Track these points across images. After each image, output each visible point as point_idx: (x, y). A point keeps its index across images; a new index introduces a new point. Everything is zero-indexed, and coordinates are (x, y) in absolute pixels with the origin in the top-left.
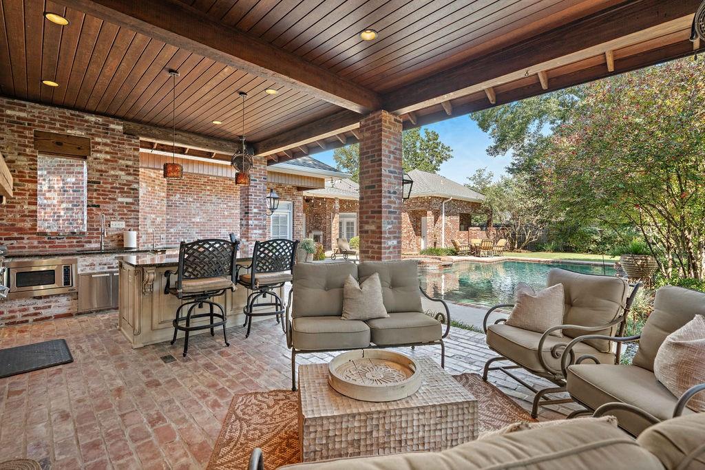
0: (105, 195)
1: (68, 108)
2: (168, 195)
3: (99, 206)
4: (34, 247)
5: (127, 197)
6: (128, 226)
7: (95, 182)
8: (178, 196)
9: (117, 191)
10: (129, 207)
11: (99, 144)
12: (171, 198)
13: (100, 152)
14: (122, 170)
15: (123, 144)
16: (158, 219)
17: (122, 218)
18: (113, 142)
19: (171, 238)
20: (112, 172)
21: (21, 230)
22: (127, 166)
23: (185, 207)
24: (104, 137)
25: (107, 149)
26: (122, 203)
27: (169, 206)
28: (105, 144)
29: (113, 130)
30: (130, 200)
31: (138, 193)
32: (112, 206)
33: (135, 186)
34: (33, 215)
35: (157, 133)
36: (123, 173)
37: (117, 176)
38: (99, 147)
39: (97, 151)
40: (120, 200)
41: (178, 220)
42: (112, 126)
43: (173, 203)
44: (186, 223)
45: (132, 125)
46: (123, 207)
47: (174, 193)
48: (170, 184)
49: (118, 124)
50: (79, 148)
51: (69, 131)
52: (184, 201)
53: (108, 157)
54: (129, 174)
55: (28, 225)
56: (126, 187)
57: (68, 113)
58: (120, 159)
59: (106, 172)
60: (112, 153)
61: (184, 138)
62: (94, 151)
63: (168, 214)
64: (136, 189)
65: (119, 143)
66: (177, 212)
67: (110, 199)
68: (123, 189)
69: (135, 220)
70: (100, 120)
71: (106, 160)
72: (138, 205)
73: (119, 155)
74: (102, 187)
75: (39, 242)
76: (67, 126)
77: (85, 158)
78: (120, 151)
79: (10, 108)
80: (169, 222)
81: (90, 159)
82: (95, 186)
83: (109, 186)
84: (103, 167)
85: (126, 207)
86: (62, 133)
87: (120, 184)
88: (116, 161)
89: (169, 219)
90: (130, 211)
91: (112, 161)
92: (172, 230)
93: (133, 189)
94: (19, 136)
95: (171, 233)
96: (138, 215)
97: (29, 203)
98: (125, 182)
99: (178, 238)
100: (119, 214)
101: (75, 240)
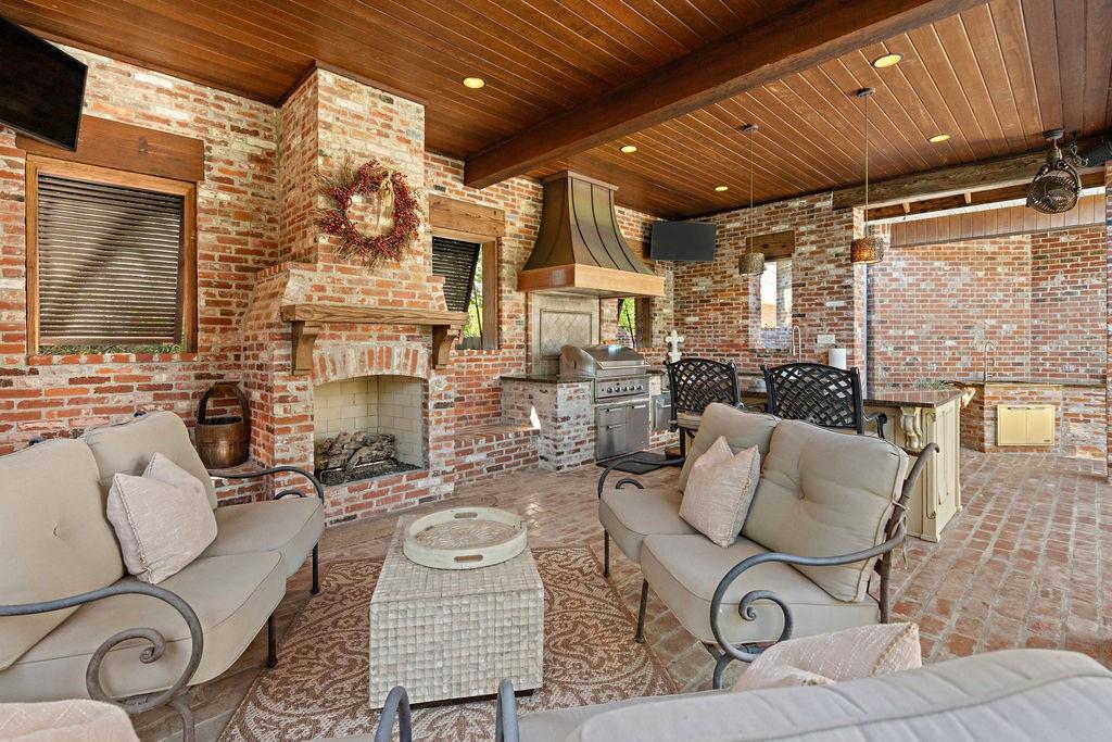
0: (811, 300)
1: (772, 201)
2: (1035, 280)
3: (804, 315)
4: (748, 365)
5: (837, 299)
6: (839, 341)
7: (799, 285)
8: (1061, 277)
9: (825, 292)
10: (839, 314)
11: (803, 234)
12: (1043, 284)
13: (805, 244)
14: (830, 262)
15: (832, 224)
16: (1004, 326)
17: (832, 330)
18: (819, 227)
19: (1042, 365)
20: (819, 268)
21: (736, 346)
22: (837, 256)
23: (1079, 298)
24: (810, 223)
25: (813, 238)
26: (832, 308)
27: (1038, 301)
28: (811, 232)
29: (819, 210)
30: (841, 303)
31: (852, 292)
32: (818, 313)
33: (848, 282)
34: (745, 330)
35: (883, 190)
36: (832, 266)
37: (824, 272)
38: (804, 238)
39: (802, 244)
40: (828, 304)
41: (1061, 327)
42: (818, 205)
43: (1049, 295)
44: (1081, 332)
45: (845, 194)
46: (832, 314)
47: (1049, 273)
48: (1040, 258)
49: (825, 199)
50: (784, 246)
51: (774, 229)
52: (1076, 288)
53: (814, 248)
54: (840, 266)
55: (741, 341)
56: (836, 286)
57: (772, 206)
58: (828, 247)
59: (812, 269)
60: (819, 242)
61: (930, 183)
62: (800, 245)
63: (1034, 317)
64: (849, 287)
65: (826, 225)
66: (1058, 310)
67: (816, 304)
68: (833, 288)
69: (848, 332)
70: (805, 202)
71: (812, 253)
72: (853, 309)
73: (827, 242)
74: (807, 289)
75: (751, 361)
76: (772, 224)
77: (790, 256)
78: (828, 235)
79: (730, 222)
80: (1036, 331)
81: (795, 256)
82: (800, 290)
83: (815, 287)
84: (807, 264)
85: (836, 314)
86: (768, 232)
87: (828, 282)
88: (824, 252)
89: (1038, 326)
90: (840, 319)
91: (819, 253)
92: (1045, 348)
93: (845, 287)
94: (736, 248)
95: (1043, 354)
96: (852, 325)
97: (743, 318)
98: (835, 278)
99: (1061, 365)
100: (828, 325)
101: (781, 359)
